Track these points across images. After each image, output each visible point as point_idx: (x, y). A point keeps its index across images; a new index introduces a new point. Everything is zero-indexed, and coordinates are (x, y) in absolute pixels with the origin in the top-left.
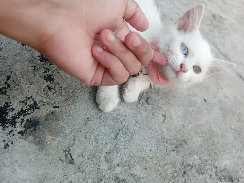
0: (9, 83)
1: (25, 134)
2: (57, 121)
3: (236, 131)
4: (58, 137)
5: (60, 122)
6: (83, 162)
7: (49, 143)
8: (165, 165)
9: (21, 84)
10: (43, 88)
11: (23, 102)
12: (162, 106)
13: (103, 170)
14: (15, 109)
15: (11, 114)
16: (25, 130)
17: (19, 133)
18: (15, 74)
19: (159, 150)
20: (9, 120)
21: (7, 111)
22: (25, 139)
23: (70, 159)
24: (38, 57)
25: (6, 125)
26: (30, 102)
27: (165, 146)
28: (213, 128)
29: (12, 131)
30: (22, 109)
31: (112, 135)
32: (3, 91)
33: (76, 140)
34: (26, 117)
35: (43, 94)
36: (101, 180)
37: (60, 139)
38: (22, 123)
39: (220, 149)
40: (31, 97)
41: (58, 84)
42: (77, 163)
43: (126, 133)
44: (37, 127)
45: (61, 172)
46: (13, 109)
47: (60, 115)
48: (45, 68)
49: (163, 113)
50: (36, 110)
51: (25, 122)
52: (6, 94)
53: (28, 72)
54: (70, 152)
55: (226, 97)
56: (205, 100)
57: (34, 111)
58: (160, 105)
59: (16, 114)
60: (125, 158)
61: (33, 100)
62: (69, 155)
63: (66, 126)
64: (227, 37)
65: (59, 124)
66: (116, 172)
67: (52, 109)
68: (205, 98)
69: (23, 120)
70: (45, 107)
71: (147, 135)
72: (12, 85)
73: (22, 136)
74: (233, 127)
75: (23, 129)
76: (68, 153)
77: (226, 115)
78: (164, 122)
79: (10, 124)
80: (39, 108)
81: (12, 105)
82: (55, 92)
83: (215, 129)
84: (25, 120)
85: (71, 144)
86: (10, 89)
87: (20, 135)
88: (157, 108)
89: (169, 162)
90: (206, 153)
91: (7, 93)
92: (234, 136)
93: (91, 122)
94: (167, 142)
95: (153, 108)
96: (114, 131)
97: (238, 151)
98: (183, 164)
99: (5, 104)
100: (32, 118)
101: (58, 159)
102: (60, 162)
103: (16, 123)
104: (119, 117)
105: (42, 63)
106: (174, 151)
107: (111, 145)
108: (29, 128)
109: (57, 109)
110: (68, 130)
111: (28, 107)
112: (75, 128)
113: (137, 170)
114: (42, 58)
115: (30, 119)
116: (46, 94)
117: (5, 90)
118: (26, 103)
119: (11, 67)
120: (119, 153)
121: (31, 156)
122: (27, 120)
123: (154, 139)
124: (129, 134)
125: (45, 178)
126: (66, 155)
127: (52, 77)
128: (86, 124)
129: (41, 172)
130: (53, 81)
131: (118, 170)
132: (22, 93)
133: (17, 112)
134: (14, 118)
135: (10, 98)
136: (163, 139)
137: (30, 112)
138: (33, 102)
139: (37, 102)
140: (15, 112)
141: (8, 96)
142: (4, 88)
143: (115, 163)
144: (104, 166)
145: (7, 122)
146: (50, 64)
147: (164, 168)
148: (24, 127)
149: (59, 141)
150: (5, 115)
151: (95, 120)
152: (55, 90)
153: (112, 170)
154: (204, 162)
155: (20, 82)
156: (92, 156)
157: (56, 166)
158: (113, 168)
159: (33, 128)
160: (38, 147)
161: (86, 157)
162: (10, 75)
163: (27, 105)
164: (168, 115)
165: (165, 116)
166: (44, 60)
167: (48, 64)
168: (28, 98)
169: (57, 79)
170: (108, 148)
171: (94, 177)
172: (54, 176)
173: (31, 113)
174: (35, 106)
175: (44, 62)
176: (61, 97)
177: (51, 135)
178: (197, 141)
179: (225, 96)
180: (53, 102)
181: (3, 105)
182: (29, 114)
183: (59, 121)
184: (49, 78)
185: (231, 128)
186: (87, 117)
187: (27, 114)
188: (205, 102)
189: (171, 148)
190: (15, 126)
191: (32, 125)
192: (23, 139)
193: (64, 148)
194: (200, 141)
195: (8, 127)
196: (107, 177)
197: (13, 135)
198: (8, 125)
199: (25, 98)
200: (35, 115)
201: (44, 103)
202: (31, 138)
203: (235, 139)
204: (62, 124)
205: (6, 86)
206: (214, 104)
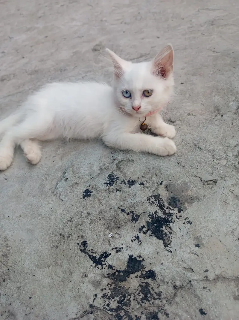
0: (129, 212)
1: (182, 209)
2: (175, 185)
3: (216, 71)
4: (191, 187)
5: (177, 183)
6: (217, 174)
7: (194, 194)
8: (233, 125)
9: (133, 202)
10: (141, 188)
11: (151, 204)
12: (180, 114)
13: (227, 163)
14: (156, 211)
15: (160, 214)
16: (178, 208)
17: (179, 212)
18: (121, 206)
19: (219, 125)
20: (165, 217)
21: (157, 217)
22: (186, 208)
23: (212, 182)
24: (108, 186)
25: (169, 220)
26: (153, 199)
27: (216, 120)
28: (209, 86)
29: (177, 217)
30: (158, 206)
31: (199, 151)
32: (135, 218)
33: (196, 175)
34: (165, 205)
35: (147, 190)
36: (235, 166)
37: (192, 186)
38: (170, 209)
39: (228, 86)
40: (148, 197)
41: (139, 178)
42: (216, 178)
43: (199, 143)
44: (177, 199)
45: (222, 190)
46: (156, 212)
47: (170, 182)
48: (121, 183)
49: (186, 114)
50: (161, 197)
51: (170, 206)
52: (140, 215)
53: (121, 196)
54: (206, 180)
55: (183, 69)
56: (182, 83)
57: (161, 199)
58: (178, 114)
59: (161, 211)
60: (221, 147)
61: (151, 197)
62: (208, 182)
63: (182, 180)
64: (121, 48)
65: (178, 184)
66: (231, 155)
67: (163, 186)
68: (180, 83)
69: (167, 208)
70: (159, 191)
71: (204, 130)
72: (132, 209)
73: (182, 211)
74: (211, 73)
75: (177, 209)
76: (206, 183)
77: (199, 74)
78: (195, 116)
79: (169, 217)
80: (160, 195)
81: (152, 212)
82: (147, 181)
83: (211, 85)
84: (168, 206)
85: (199, 179)
86: (135, 212)
87: (182, 212)
88: (180, 117)
89: (231, 121)
90: (229, 96)
91: (138, 215)
92: (220, 74)
93: (182, 163)
94: (214, 118)
95: (180, 120)
96: (195, 149)
97: (233, 76)
98: (235, 113)
99: (150, 217)
100: (168, 201)
101: (210, 190)
102: (213, 189)
103: (169, 212)
104: (183, 144)
105: (114, 184)
106: (222, 116)
107: (207, 154)
108: (176, 204)
109: (163, 183)
110: (186, 180)
111: (157, 201)
112: (185, 174)
113: (232, 142)
114: (109, 184)
115: (168, 203)
116: (147, 187)
117: (136, 215)
118: (153, 202)
119: (113, 208)
120: (216, 150)
121: (203, 207)
122: (169, 205)
123: (208, 126)
124: (200, 140)
125: (225, 201)
126: (208, 184)
127: (131, 181)
128: (184, 166)
129: (219, 203)
130: (135, 181)
131: (230, 154)
132: (142, 203)
133: (159, 210)
134: (164, 212)
135: (144, 213)
136: (210, 120)
137: (161, 202)
138: (153, 197)
139: (153, 195)
140: (159, 211)
141: (142, 214)
142: (132, 216)
143: (223, 155)
144: (224, 162)
145: (167, 219)
146: (118, 179)
147: (235, 126)
148: (175, 208)
149: (194, 187)
150: (160, 219)
151: (181, 160)
152: (145, 181)
153: (228, 158)
154: (237, 100)
155: (131, 202)
156: (214, 168)
157: (216, 192)
158: (227, 157)
159: (178, 202)
160: (196, 202)
161: (214, 171)
162: (121, 210)
163: (154, 201)
164: (189, 112)
165: (189, 114)
166: (112, 183)
167: (117, 180)
168: (148, 199)
169: (134, 178)
170: (209, 156)
171: (231, 170)
172: (224, 195)
173: (163, 201)
174: (157, 197)
175: (114, 183)
176: (153, 178)
177: (187, 190)
178: (217, 99)
179: (181, 69)
180: (156, 184)
181: (150, 219)
182: (163, 202)
183: (175, 184)
184: (131, 183)
185: (212, 74)
186: (177, 164)
187: (163, 204)
188: (183, 84)
189: (219, 117)
190: (172, 214)
191: (174, 202)
192: (185, 210)
193: (202, 185)
194: (218, 97)
195: (172, 219)
196: (233, 162)
197: (181, 216)
198: (170, 219)
199: (148, 201)
200: (165, 199)
201: (156, 191)
202: (186, 205)
203: (223, 74)
204: (179, 182)
205: (131, 214)
206: (187, 79)
